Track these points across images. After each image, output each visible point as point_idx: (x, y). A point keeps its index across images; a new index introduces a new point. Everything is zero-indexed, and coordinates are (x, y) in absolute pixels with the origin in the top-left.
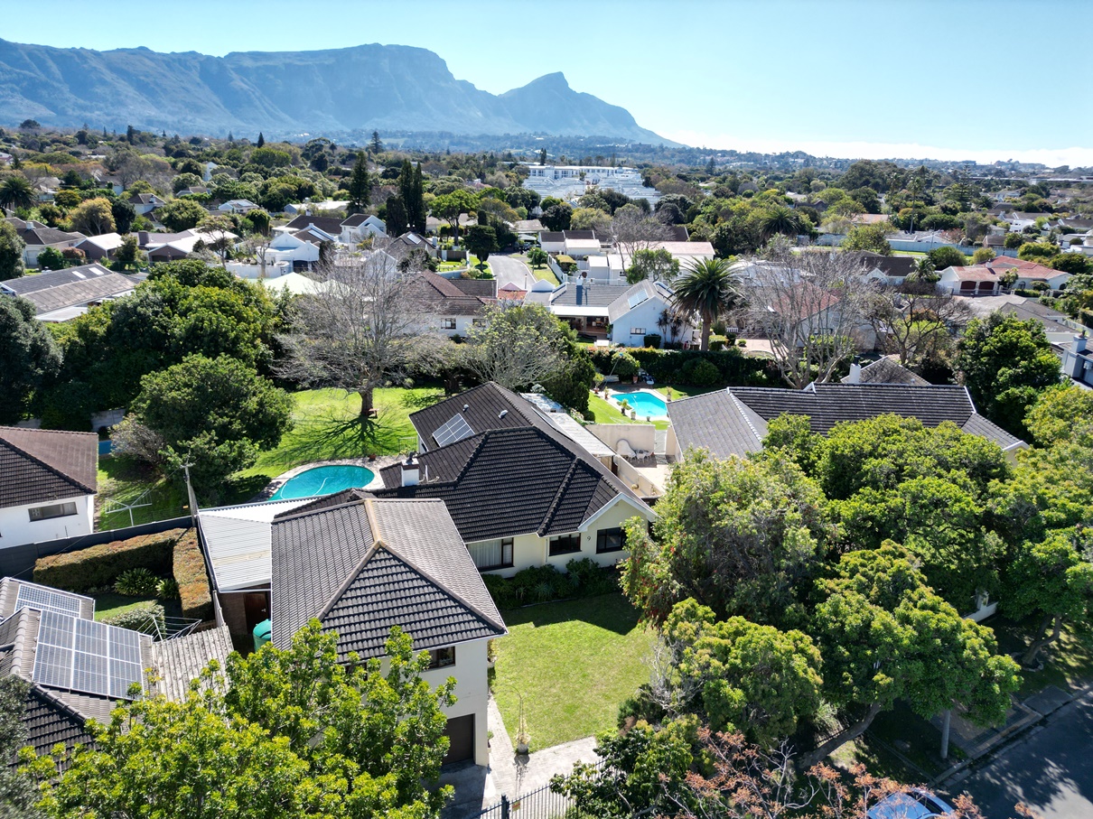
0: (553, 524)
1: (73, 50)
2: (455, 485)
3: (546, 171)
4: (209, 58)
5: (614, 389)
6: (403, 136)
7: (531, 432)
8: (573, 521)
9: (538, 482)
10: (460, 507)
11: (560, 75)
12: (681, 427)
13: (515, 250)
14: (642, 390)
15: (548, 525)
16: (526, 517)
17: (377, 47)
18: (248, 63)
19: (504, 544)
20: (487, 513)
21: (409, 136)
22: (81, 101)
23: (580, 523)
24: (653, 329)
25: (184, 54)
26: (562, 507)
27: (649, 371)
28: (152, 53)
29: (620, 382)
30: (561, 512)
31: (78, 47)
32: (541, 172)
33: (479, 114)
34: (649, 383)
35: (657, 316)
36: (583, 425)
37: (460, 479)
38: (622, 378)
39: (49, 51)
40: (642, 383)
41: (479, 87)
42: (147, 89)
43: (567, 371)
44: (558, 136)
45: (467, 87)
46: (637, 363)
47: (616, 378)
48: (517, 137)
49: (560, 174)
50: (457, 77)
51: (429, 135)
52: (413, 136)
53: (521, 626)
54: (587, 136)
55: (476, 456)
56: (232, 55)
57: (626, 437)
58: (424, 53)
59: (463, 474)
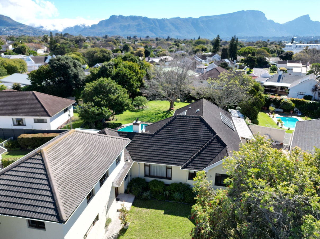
0: (191, 164)
1: (162, 19)
2: (153, 136)
3: (292, 46)
4: (195, 19)
5: (279, 114)
6: (246, 38)
7: (198, 119)
8: (202, 165)
9: (192, 142)
10: (151, 146)
11: (308, 16)
12: (298, 133)
13: (266, 67)
14: (293, 117)
15: (187, 165)
16: (179, 158)
17: (243, 11)
18: (204, 19)
19: (167, 168)
20: (162, 151)
21: (248, 38)
22: (162, 32)
23: (205, 167)
24: (309, 93)
25: (188, 18)
26: (199, 157)
27: (300, 109)
28: (180, 18)
29: (283, 112)
30: (197, 159)
31: (163, 18)
32: (290, 46)
33: (274, 30)
34: (299, 114)
35: (312, 87)
36: (248, 125)
37: (156, 134)
38: (285, 111)
39: (157, 20)
40: (295, 114)
41: (275, 22)
42: (177, 28)
43: (249, 101)
44: (302, 36)
45: (271, 22)
46: (294, 105)
47: (282, 110)
48: (287, 37)
49: (298, 46)
50: (268, 19)
51: (255, 37)
52: (250, 38)
53: (157, 211)
54: (315, 36)
55: (167, 125)
56: (201, 17)
57: (269, 134)
58: (258, 12)
59: (158, 132)
